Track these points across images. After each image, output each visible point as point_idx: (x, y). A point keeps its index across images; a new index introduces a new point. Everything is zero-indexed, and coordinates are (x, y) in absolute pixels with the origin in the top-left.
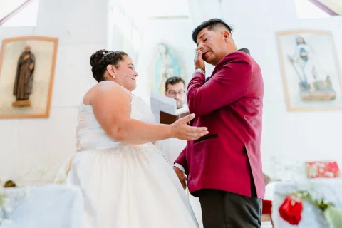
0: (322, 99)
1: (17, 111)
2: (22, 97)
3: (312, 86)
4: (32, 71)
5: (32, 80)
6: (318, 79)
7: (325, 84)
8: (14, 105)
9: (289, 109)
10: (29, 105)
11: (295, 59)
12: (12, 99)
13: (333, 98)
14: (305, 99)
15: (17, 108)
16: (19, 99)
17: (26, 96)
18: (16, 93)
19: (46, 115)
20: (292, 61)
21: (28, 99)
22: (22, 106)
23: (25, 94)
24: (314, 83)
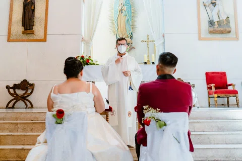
0: (222, 32)
1: (25, 37)
2: (28, 28)
3: (216, 23)
4: (33, 10)
5: (34, 16)
6: (221, 19)
7: (225, 22)
8: (24, 33)
9: (200, 39)
10: (33, 33)
11: (207, 4)
12: (22, 29)
13: (229, 32)
14: (211, 32)
15: (25, 35)
16: (26, 29)
18: (24, 25)
19: (44, 40)
20: (205, 6)
21: (32, 29)
22: (29, 34)
23: (30, 26)
24: (218, 22)
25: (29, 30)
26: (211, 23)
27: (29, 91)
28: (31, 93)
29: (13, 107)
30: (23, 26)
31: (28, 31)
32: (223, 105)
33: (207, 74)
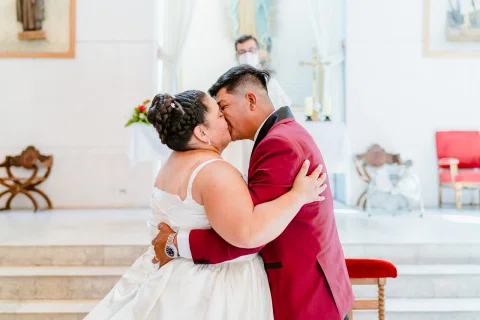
1: (26, 47)
2: (31, 26)
8: (21, 37)
10: (43, 38)
12: (18, 28)
14: (450, 39)
15: (25, 42)
16: (27, 29)
17: (38, 25)
18: (21, 18)
19: (70, 54)
21: (40, 28)
22: (34, 39)
23: (35, 21)
24: (471, 14)
25: (34, 29)
26: (455, 17)
27: (41, 173)
28: (46, 176)
29: (8, 207)
30: (18, 20)
31: (32, 34)
32: (471, 204)
33: (439, 136)
